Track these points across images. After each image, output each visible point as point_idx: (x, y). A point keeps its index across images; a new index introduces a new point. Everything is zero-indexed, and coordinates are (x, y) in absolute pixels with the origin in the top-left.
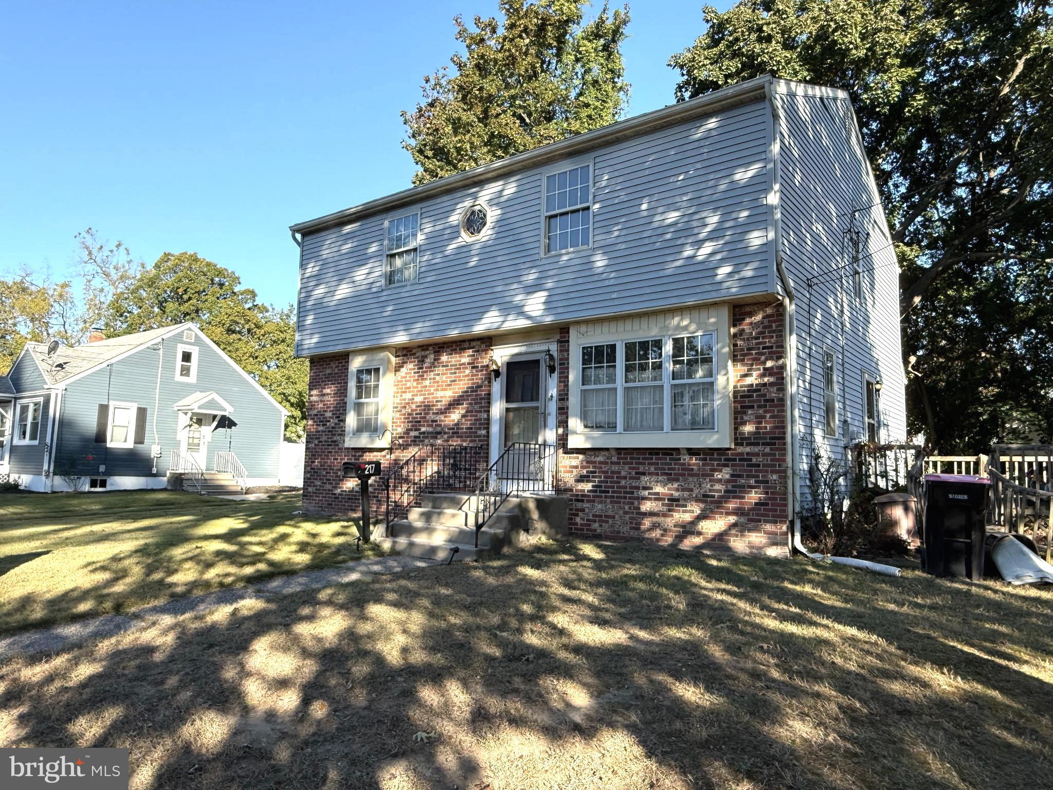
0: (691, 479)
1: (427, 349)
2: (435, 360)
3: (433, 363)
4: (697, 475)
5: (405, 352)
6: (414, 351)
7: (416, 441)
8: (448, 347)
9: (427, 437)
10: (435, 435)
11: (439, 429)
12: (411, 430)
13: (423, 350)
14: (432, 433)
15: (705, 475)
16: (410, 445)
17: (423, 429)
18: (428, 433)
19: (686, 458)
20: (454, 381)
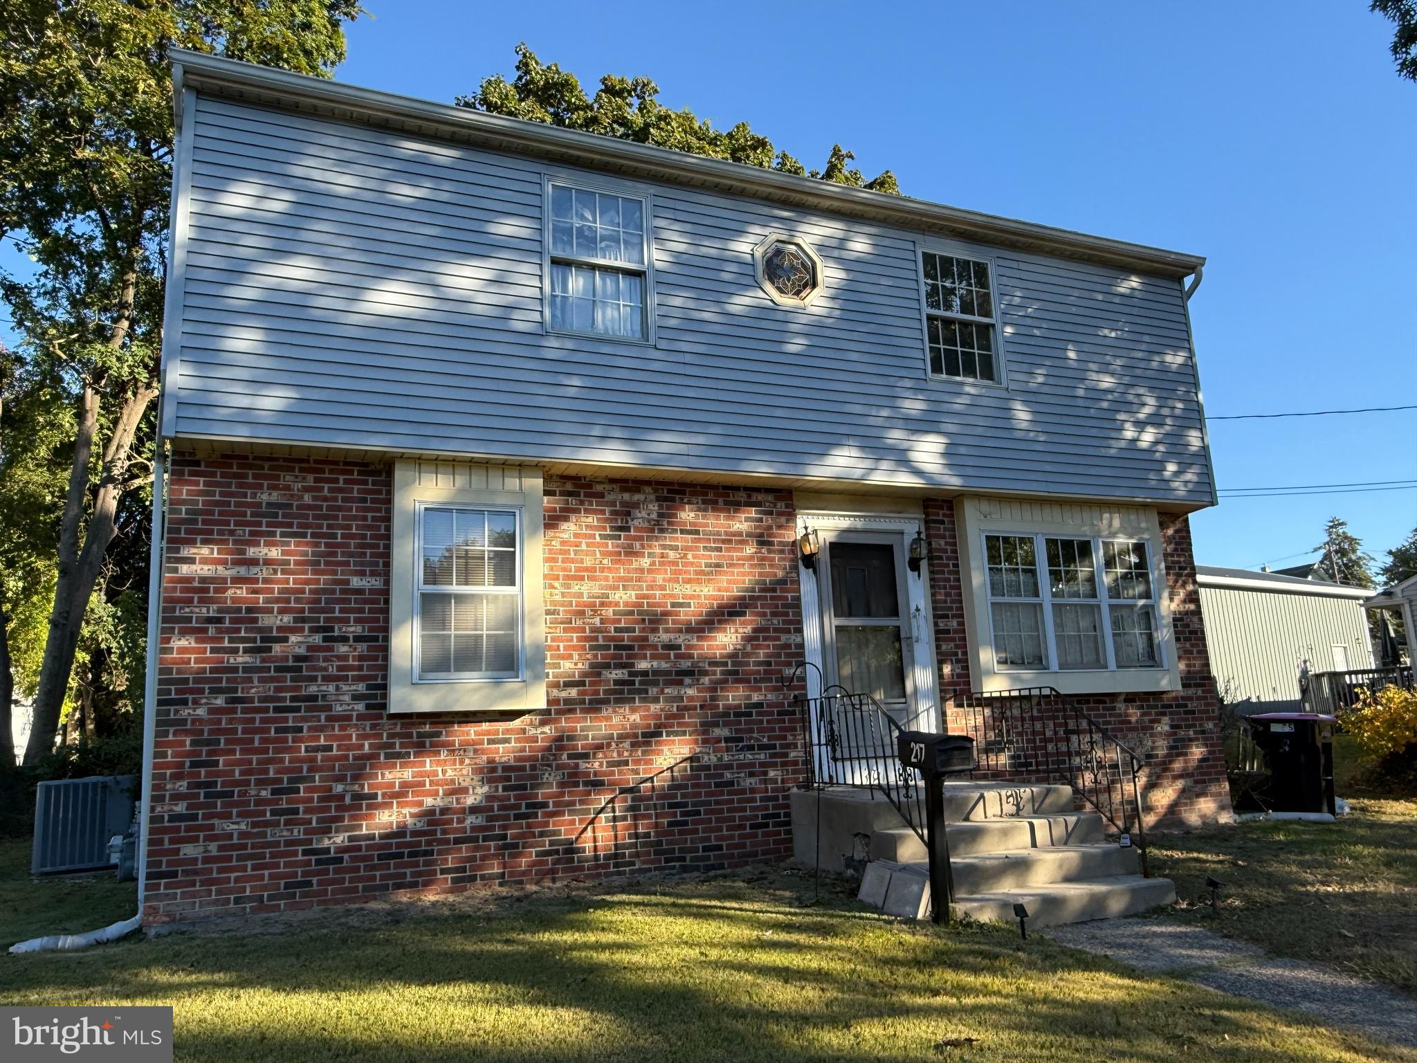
0: (1130, 735)
1: (638, 491)
2: (661, 515)
3: (658, 523)
4: (1134, 729)
5: (569, 487)
6: (599, 488)
7: (624, 693)
8: (694, 494)
9: (655, 683)
10: (679, 677)
11: (685, 664)
12: (607, 666)
13: (624, 490)
14: (666, 673)
15: (1144, 728)
16: (606, 702)
17: (643, 665)
18: (656, 672)
19: (1121, 706)
20: (718, 565)
